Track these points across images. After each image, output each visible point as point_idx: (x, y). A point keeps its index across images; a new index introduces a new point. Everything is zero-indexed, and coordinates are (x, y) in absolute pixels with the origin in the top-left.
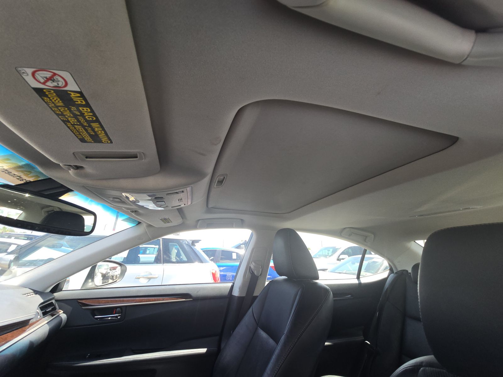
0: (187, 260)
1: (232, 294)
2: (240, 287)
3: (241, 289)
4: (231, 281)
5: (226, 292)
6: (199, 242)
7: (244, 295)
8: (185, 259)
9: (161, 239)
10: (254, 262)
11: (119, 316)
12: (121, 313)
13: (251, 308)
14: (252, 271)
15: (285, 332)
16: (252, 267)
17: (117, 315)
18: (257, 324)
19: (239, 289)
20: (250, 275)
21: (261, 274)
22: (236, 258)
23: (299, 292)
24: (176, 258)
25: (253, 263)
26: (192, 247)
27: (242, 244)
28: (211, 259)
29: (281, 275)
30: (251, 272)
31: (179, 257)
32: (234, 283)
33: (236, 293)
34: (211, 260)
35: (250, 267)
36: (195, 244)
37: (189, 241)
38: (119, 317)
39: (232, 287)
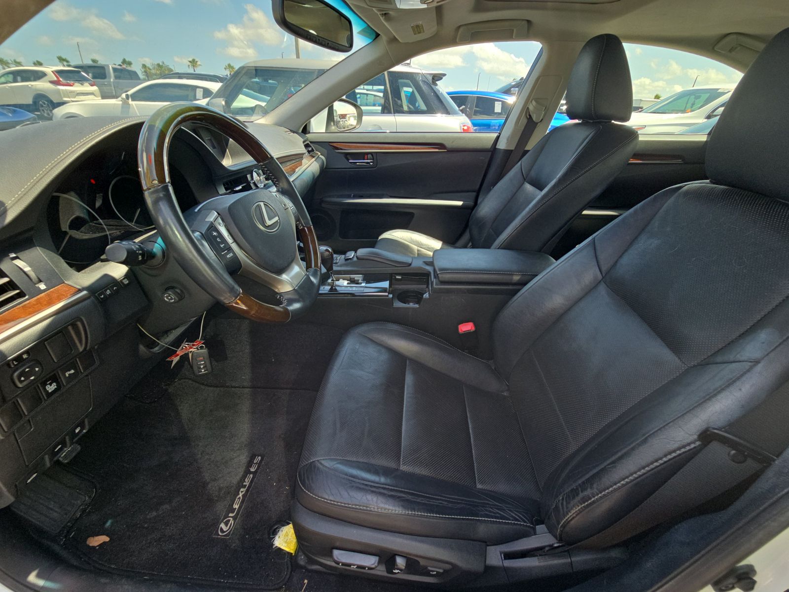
0: (426, 109)
1: (497, 147)
2: (509, 137)
3: (509, 140)
4: (497, 130)
5: (489, 145)
6: (441, 79)
7: (512, 148)
8: (423, 107)
9: (386, 73)
10: (535, 101)
11: (371, 162)
12: (373, 159)
13: (520, 162)
14: (530, 115)
15: (558, 177)
16: (531, 108)
17: (369, 161)
18: (524, 178)
19: (508, 140)
20: (525, 121)
21: (542, 120)
22: (500, 111)
23: (591, 135)
24: (408, 106)
25: (534, 103)
26: (433, 86)
27: (514, 86)
28: (461, 108)
29: (572, 118)
30: (528, 117)
31: (414, 105)
32: (500, 134)
33: (502, 145)
34: (462, 111)
35: (528, 108)
36: (437, 82)
37: (428, 76)
38: (371, 164)
39: (498, 138)
